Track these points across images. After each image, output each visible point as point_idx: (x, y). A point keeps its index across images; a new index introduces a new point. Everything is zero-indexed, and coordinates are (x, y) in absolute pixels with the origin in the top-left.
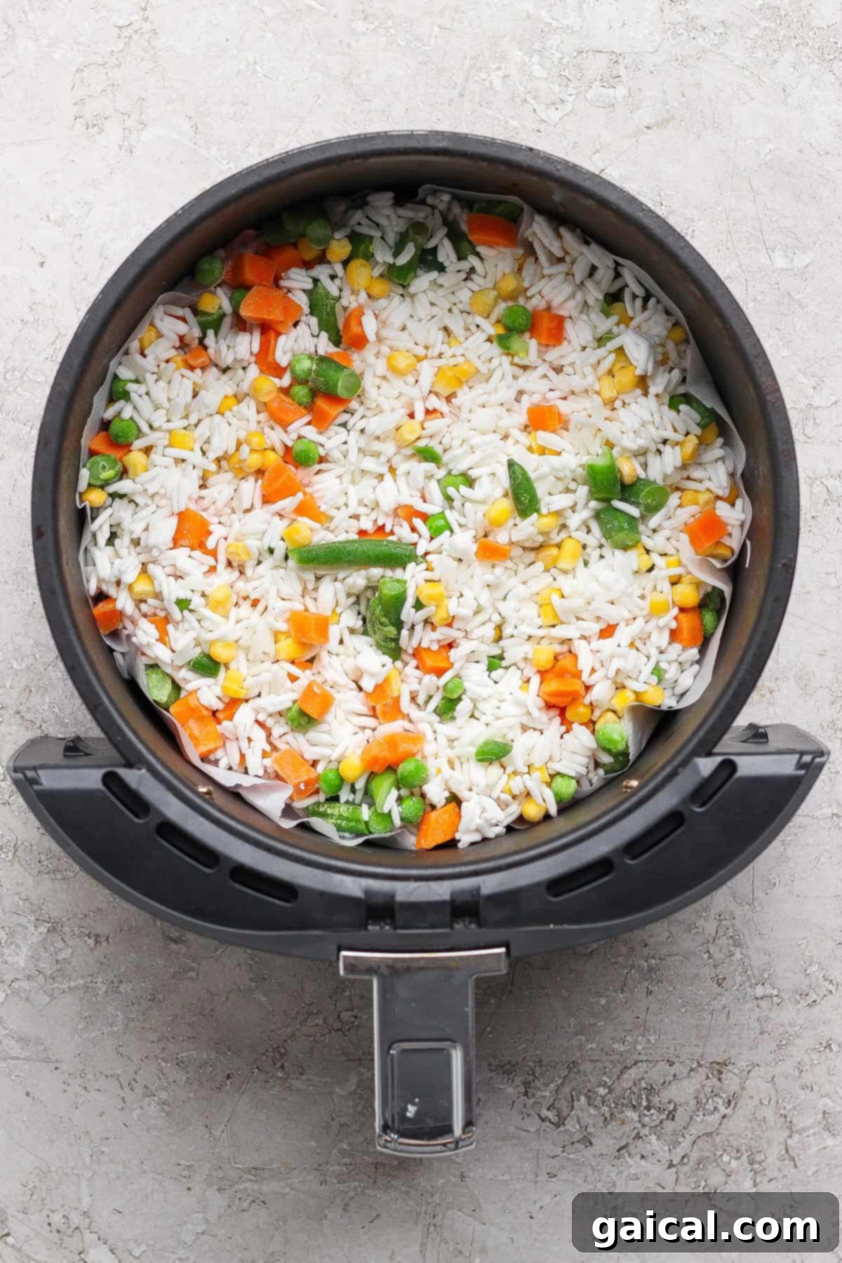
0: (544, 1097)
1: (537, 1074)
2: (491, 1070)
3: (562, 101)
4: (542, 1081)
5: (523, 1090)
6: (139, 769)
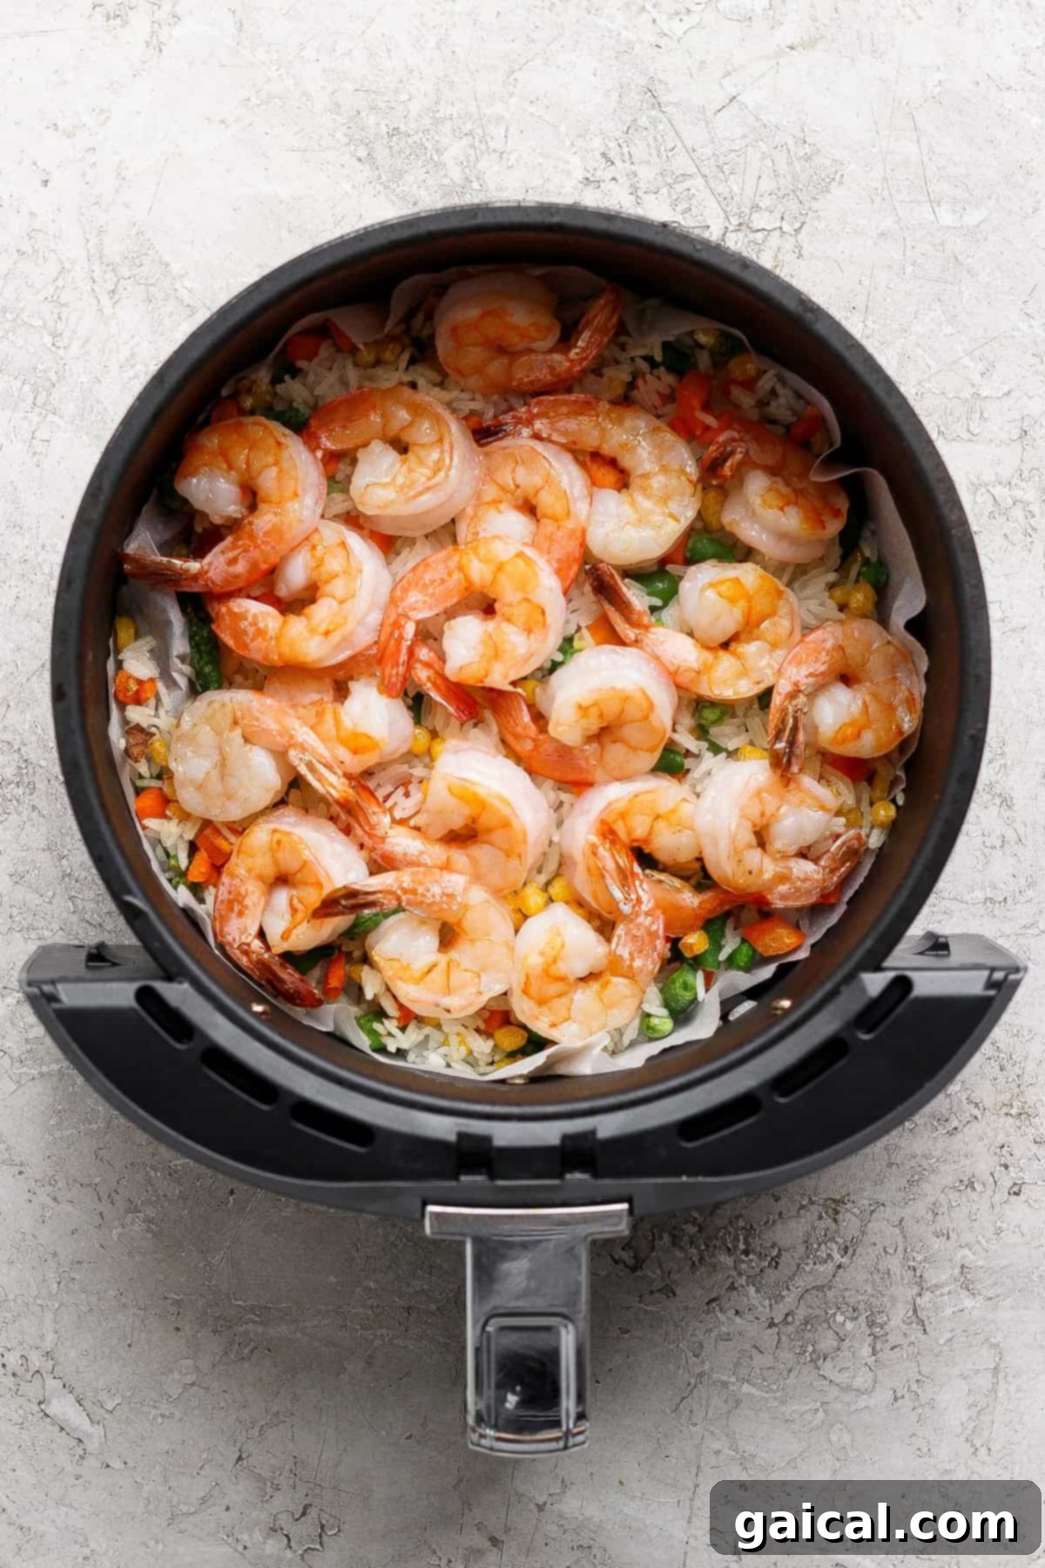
3: (688, 11)
6: (181, 982)
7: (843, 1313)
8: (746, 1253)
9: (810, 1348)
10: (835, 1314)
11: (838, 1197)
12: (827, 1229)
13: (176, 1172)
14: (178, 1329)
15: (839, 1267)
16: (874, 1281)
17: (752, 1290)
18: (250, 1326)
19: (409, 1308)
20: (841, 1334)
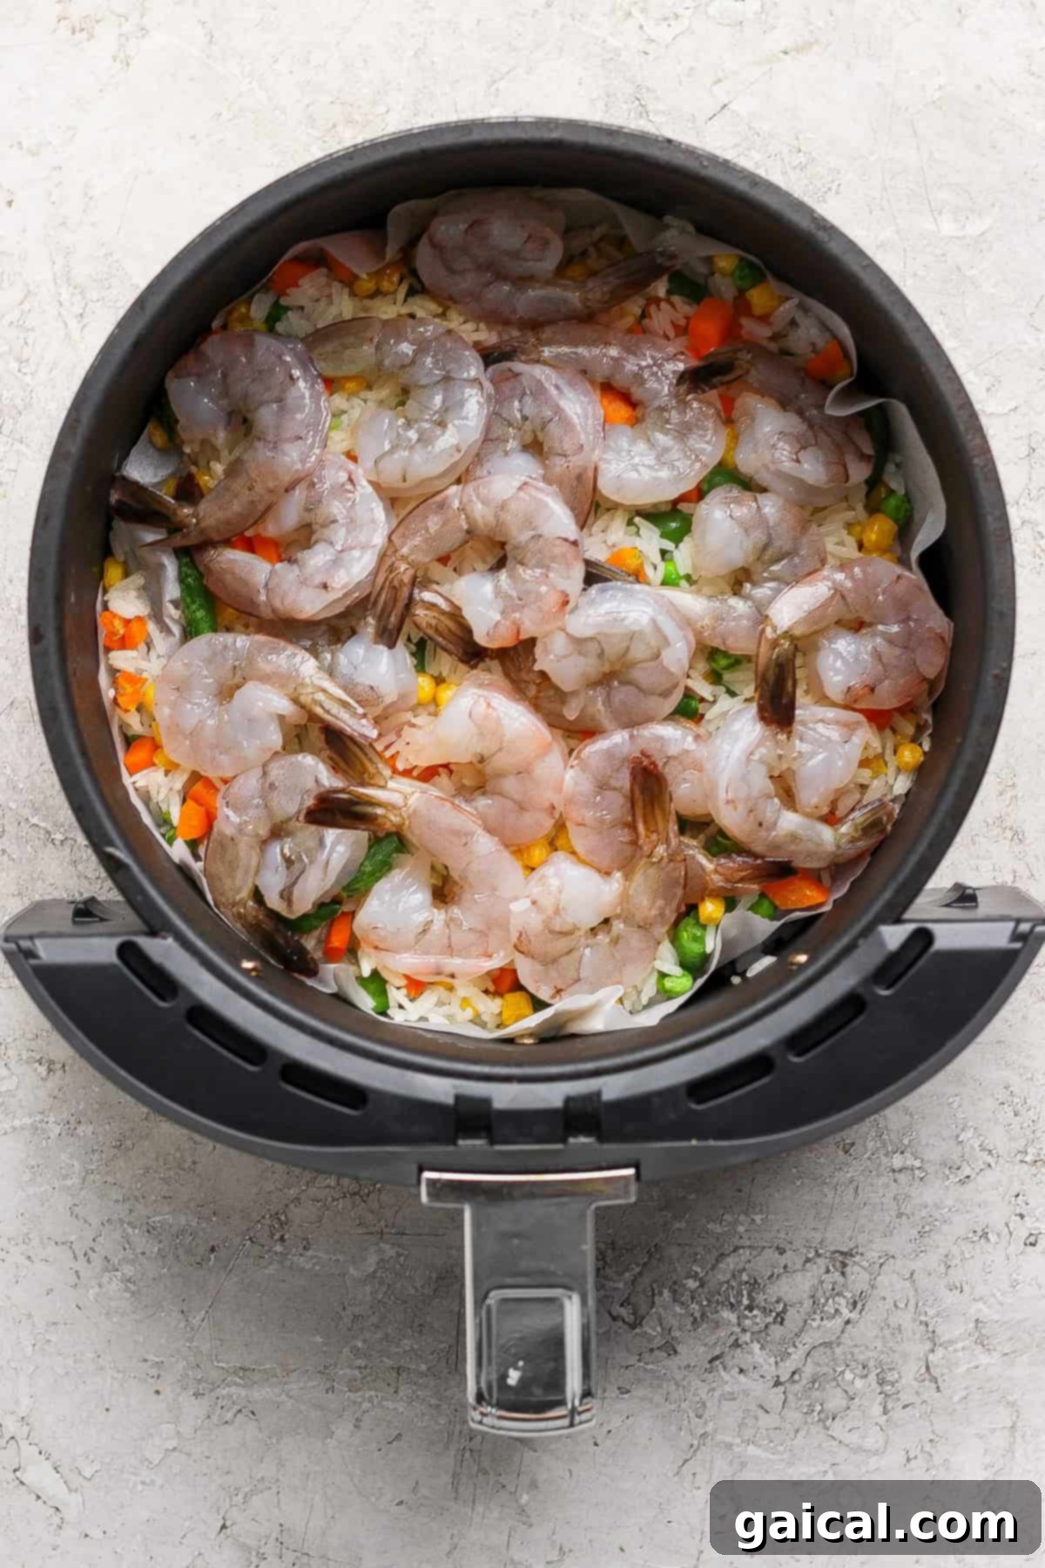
0: (616, 1289)
3: (676, 16)
4: (615, 1268)
6: (164, 938)
7: (852, 1371)
8: (750, 1308)
9: (818, 1408)
10: (843, 1372)
11: (845, 1249)
12: (834, 1283)
13: (154, 1228)
14: (157, 1392)
15: (848, 1322)
16: (884, 1337)
17: (756, 1347)
18: (233, 1389)
19: (398, 1369)
20: (851, 1393)
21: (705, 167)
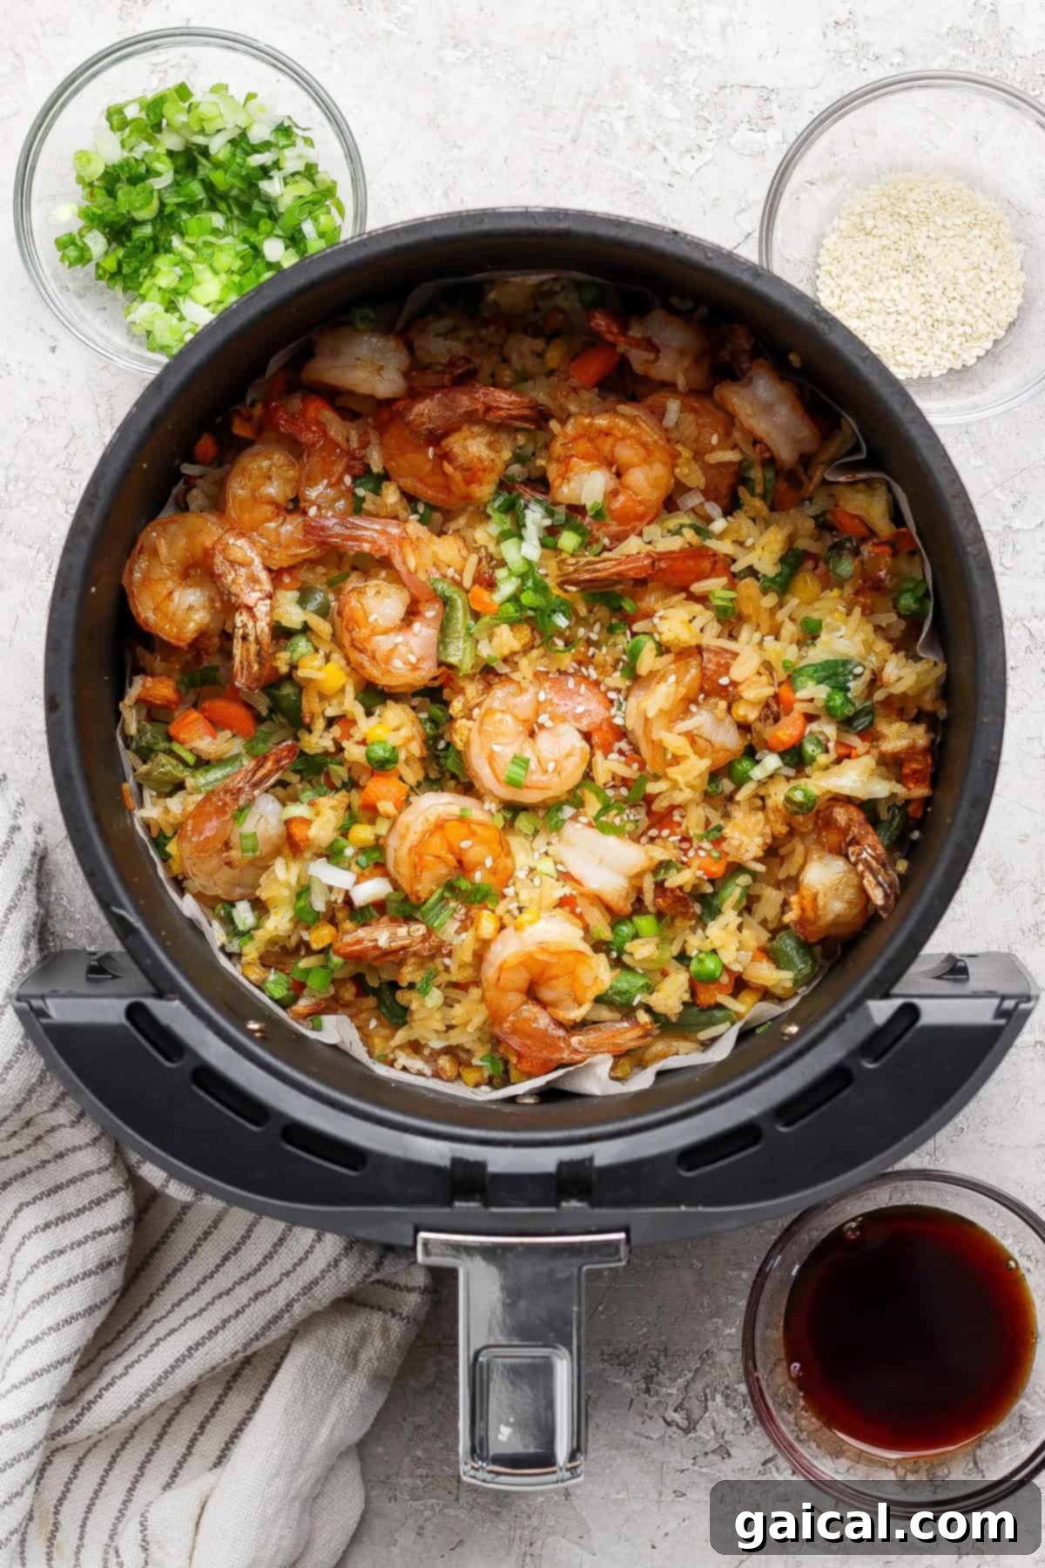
0: (669, 1395)
1: (661, 1366)
2: (604, 1360)
3: (700, 148)
4: (668, 1374)
5: (644, 1386)
6: (172, 1000)
21: (709, 258)
